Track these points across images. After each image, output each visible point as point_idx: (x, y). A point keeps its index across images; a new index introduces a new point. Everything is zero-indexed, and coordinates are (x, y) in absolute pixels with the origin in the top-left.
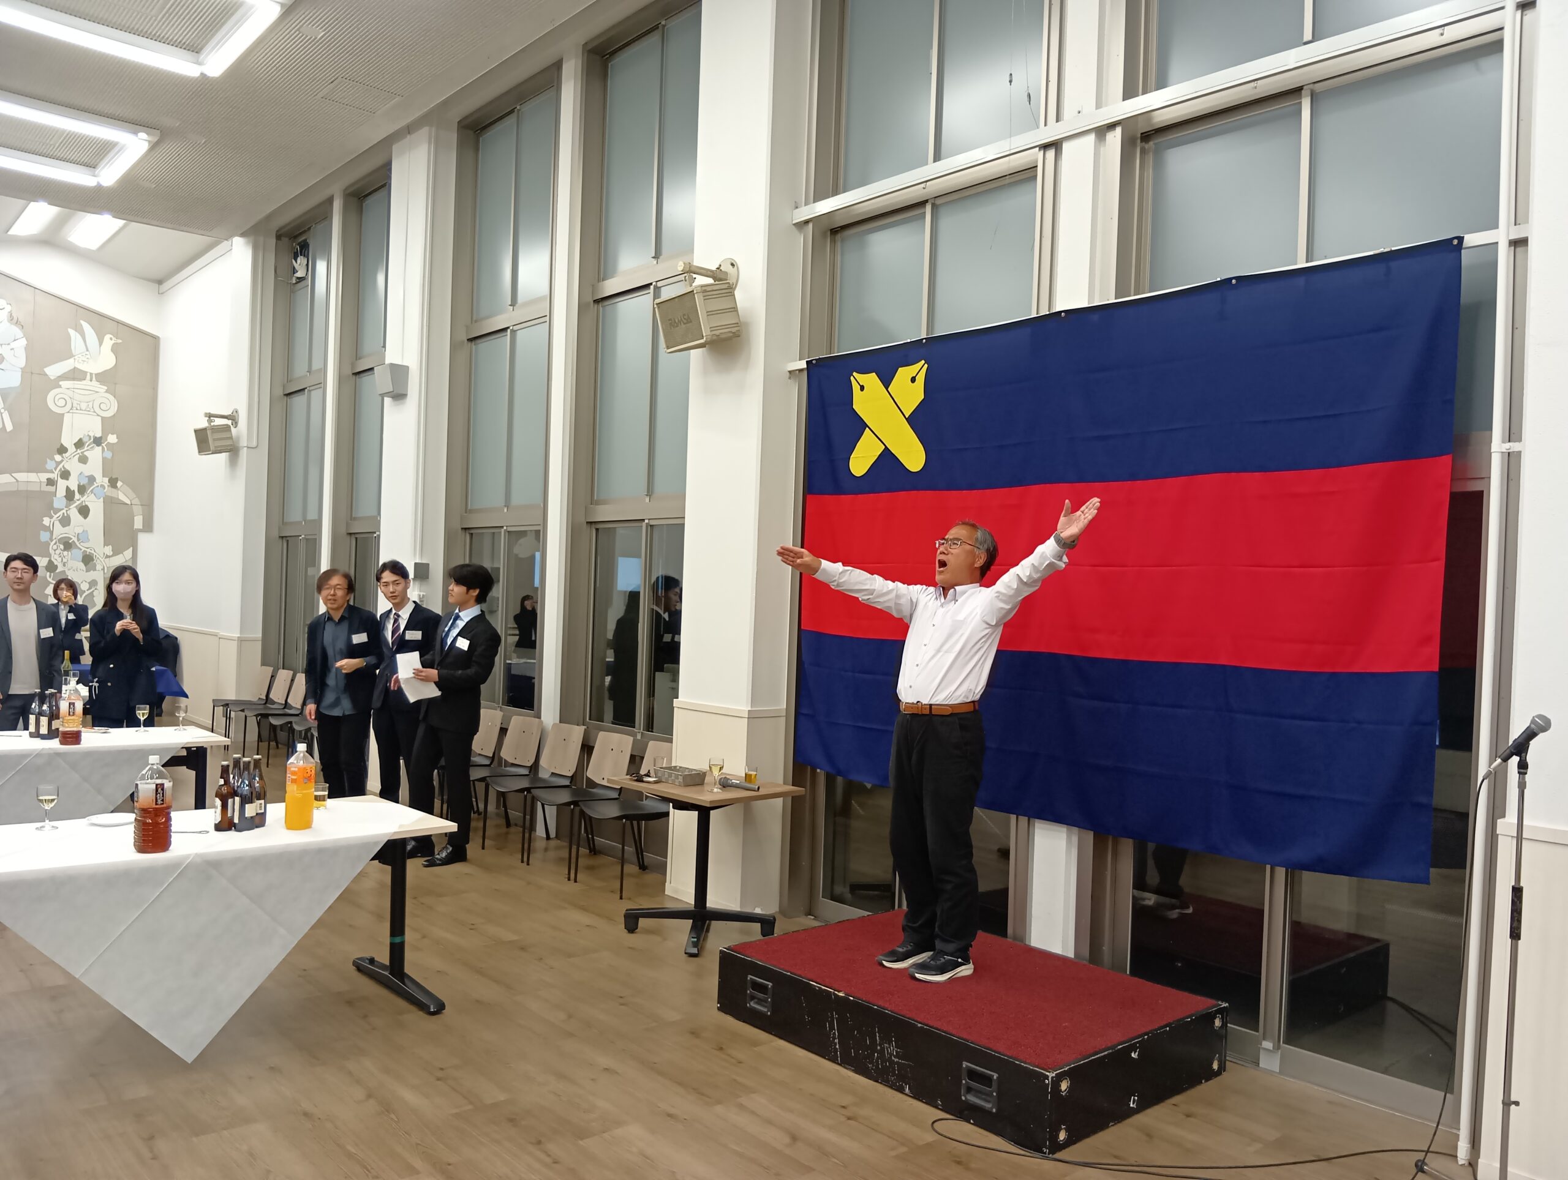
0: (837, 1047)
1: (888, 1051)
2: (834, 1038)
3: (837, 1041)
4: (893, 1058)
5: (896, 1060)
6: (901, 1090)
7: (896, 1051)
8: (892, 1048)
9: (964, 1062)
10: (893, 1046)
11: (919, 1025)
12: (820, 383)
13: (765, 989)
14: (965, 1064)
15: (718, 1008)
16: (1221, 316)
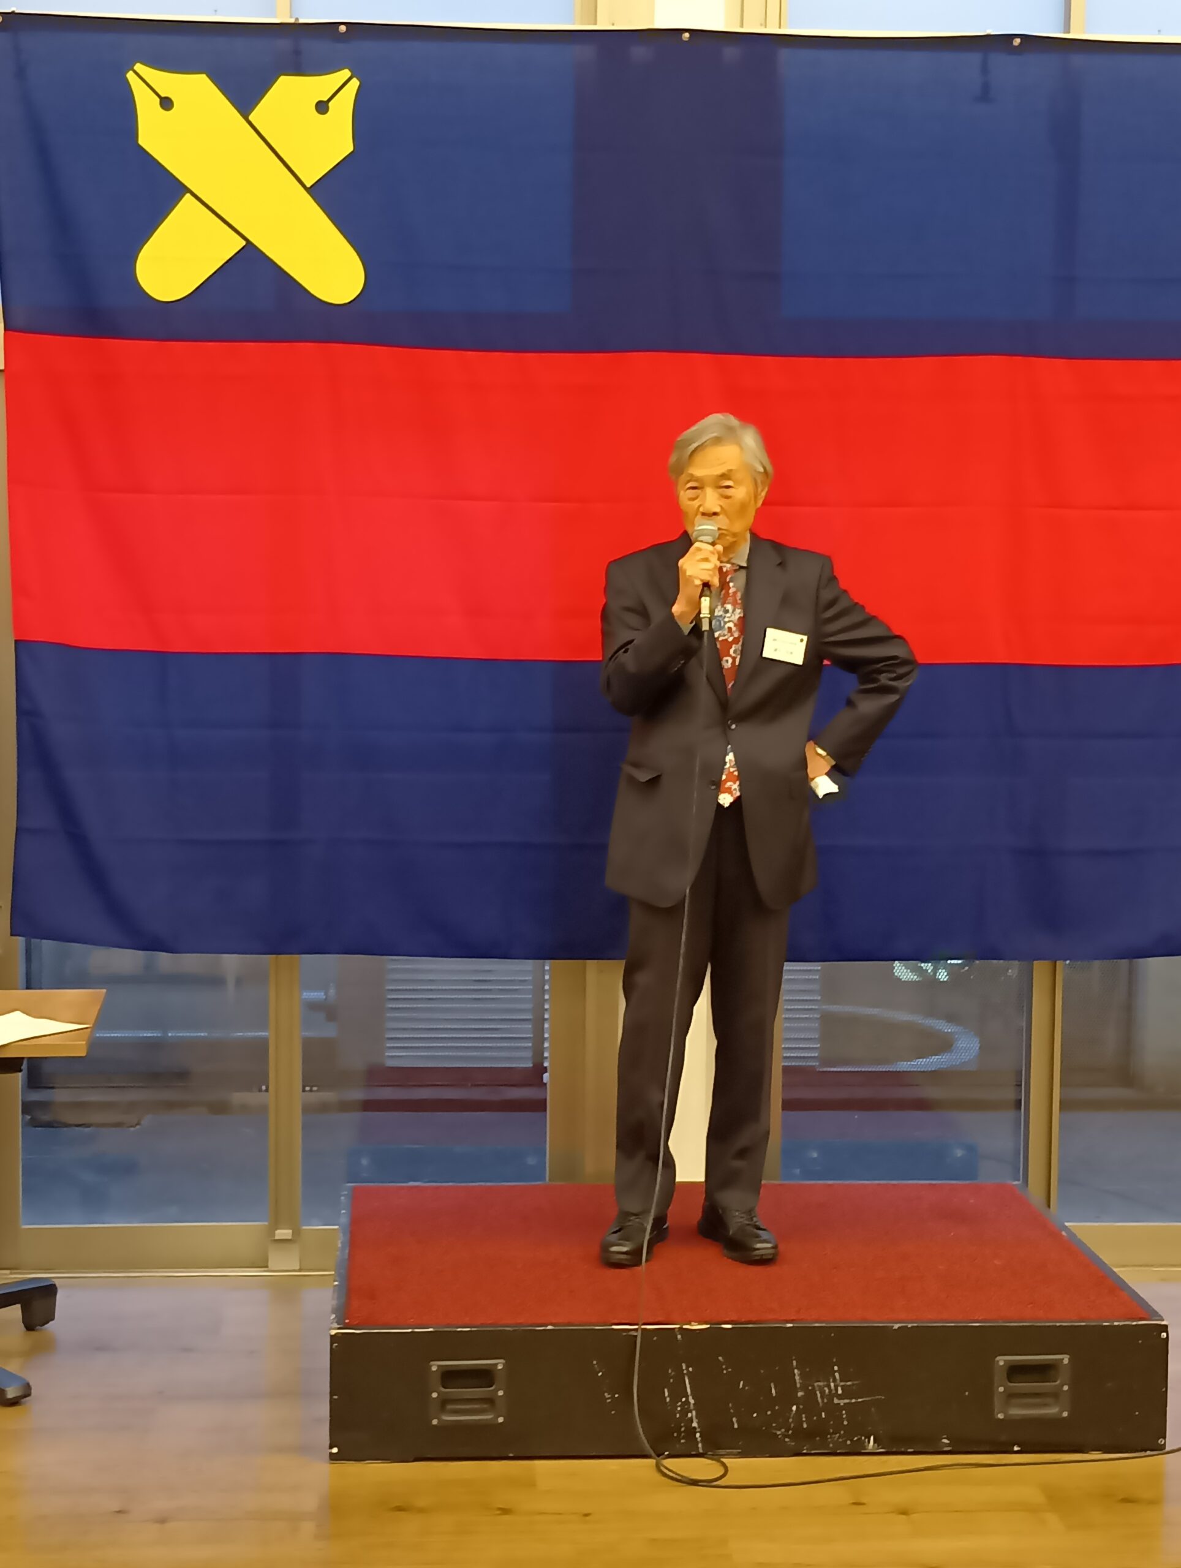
0: (695, 1424)
1: (823, 1393)
2: (685, 1410)
3: (692, 1415)
4: (836, 1401)
5: (842, 1402)
6: (857, 1451)
7: (842, 1386)
8: (832, 1385)
9: (998, 1358)
10: (834, 1381)
11: (896, 1326)
12: (21, 73)
13: (485, 1377)
14: (1001, 1360)
15: (333, 1457)
16: (985, 95)
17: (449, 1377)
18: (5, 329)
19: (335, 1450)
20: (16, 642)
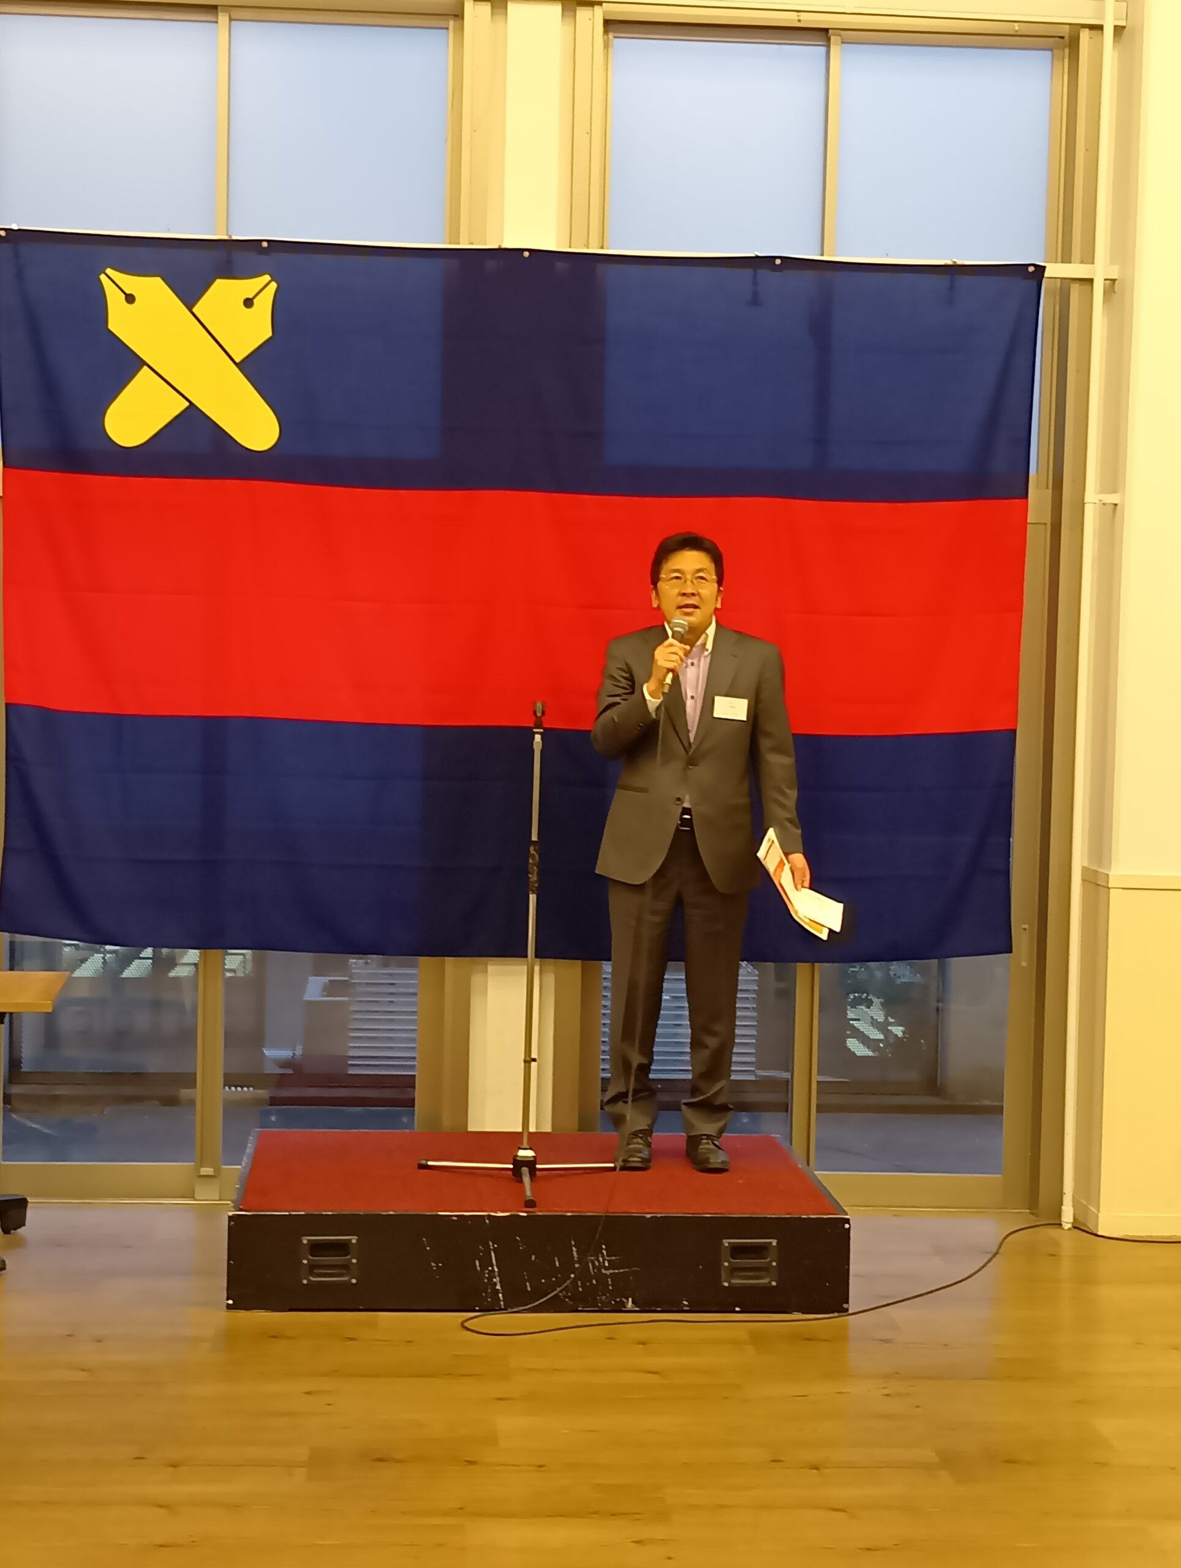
0: (498, 1287)
1: (593, 1264)
2: (490, 1278)
3: (496, 1280)
4: (603, 1271)
5: (608, 1272)
6: (619, 1309)
7: (609, 1261)
8: (601, 1259)
9: (724, 1241)
10: (603, 1256)
11: (649, 1216)
12: (19, 273)
13: (342, 1248)
14: (726, 1243)
15: (229, 1307)
16: (755, 301)
17: (316, 1248)
18: (5, 466)
19: (230, 1302)
20: (7, 704)
